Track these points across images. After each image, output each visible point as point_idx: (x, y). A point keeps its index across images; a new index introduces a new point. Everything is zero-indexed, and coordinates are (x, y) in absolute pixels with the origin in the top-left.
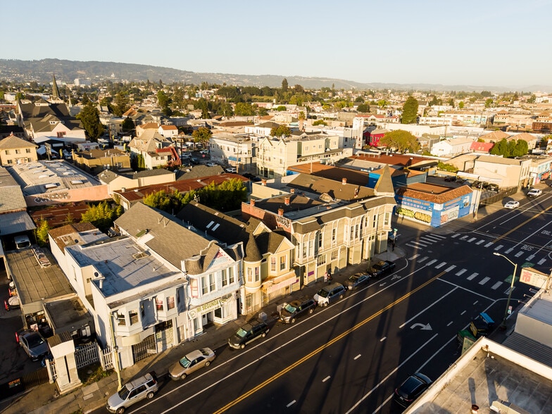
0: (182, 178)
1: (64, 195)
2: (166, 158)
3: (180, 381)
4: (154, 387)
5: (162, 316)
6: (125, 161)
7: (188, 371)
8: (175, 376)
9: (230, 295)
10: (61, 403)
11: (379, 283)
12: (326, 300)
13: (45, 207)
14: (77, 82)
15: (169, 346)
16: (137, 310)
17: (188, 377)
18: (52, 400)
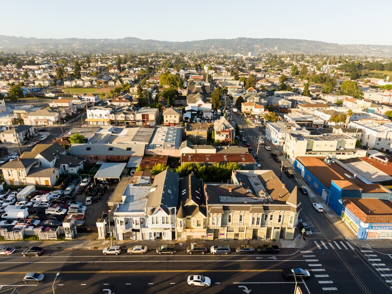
0: (220, 152)
1: (161, 152)
2: (225, 136)
3: (129, 254)
4: (118, 252)
5: (135, 227)
6: (204, 134)
7: (133, 252)
8: (128, 251)
9: (169, 229)
10: (96, 242)
11: (257, 256)
12: (215, 251)
13: (152, 155)
14: (249, 55)
15: (138, 239)
16: (123, 220)
17: (133, 254)
18: (95, 240)
